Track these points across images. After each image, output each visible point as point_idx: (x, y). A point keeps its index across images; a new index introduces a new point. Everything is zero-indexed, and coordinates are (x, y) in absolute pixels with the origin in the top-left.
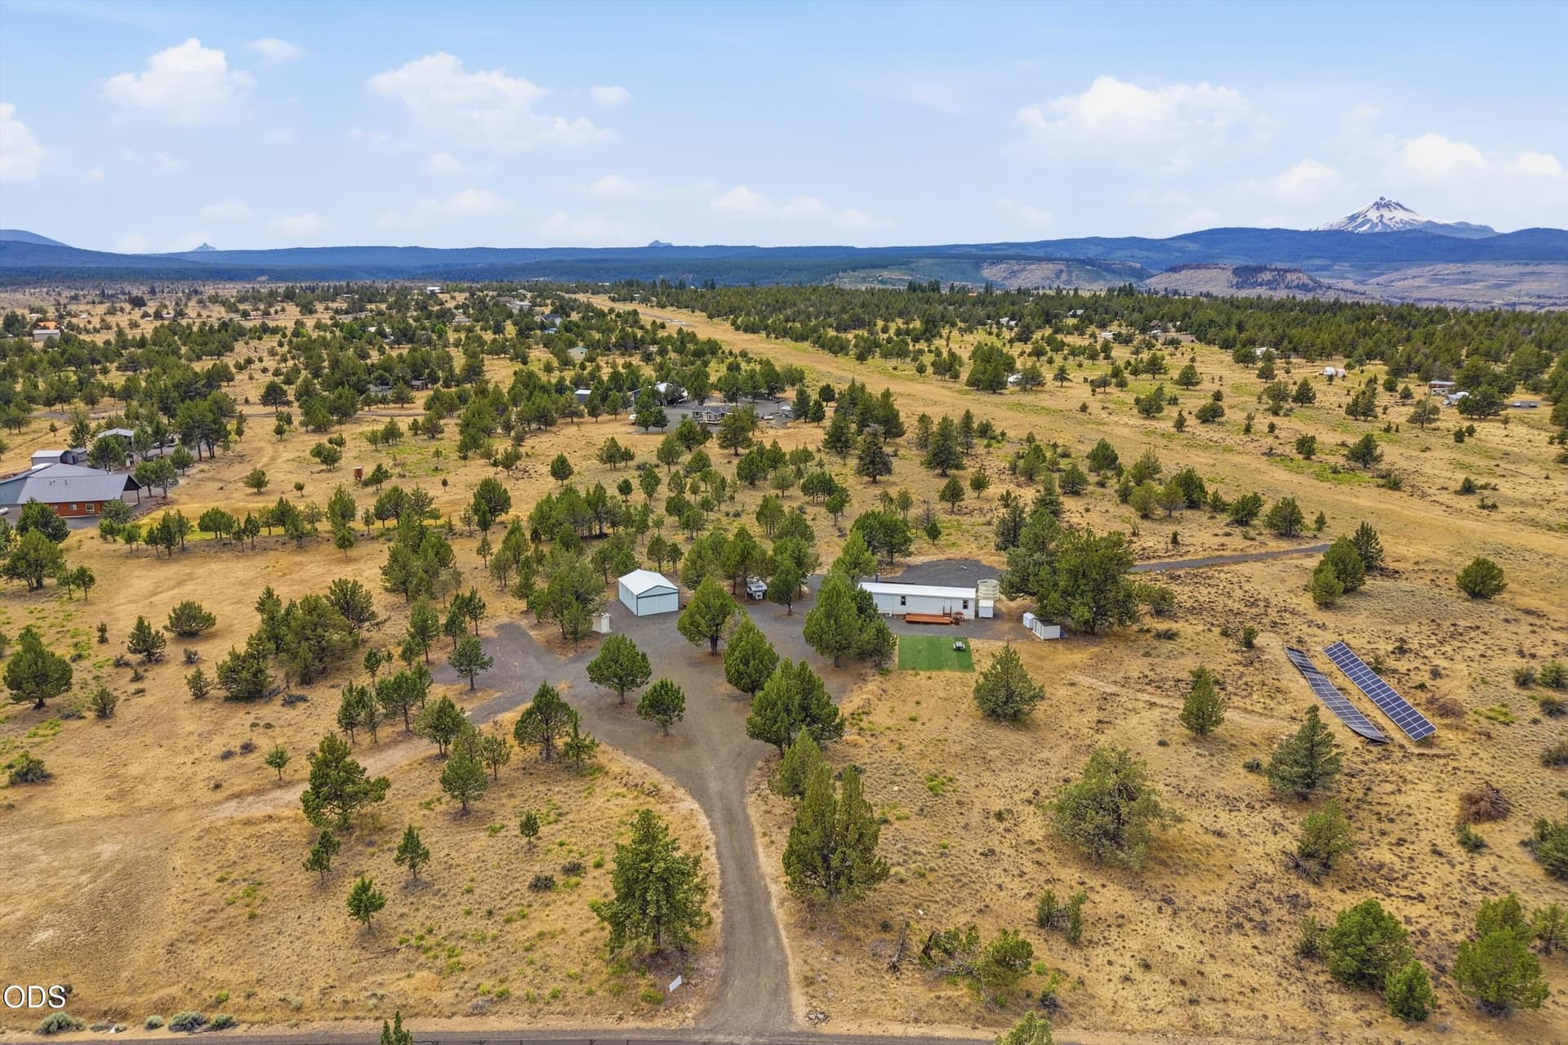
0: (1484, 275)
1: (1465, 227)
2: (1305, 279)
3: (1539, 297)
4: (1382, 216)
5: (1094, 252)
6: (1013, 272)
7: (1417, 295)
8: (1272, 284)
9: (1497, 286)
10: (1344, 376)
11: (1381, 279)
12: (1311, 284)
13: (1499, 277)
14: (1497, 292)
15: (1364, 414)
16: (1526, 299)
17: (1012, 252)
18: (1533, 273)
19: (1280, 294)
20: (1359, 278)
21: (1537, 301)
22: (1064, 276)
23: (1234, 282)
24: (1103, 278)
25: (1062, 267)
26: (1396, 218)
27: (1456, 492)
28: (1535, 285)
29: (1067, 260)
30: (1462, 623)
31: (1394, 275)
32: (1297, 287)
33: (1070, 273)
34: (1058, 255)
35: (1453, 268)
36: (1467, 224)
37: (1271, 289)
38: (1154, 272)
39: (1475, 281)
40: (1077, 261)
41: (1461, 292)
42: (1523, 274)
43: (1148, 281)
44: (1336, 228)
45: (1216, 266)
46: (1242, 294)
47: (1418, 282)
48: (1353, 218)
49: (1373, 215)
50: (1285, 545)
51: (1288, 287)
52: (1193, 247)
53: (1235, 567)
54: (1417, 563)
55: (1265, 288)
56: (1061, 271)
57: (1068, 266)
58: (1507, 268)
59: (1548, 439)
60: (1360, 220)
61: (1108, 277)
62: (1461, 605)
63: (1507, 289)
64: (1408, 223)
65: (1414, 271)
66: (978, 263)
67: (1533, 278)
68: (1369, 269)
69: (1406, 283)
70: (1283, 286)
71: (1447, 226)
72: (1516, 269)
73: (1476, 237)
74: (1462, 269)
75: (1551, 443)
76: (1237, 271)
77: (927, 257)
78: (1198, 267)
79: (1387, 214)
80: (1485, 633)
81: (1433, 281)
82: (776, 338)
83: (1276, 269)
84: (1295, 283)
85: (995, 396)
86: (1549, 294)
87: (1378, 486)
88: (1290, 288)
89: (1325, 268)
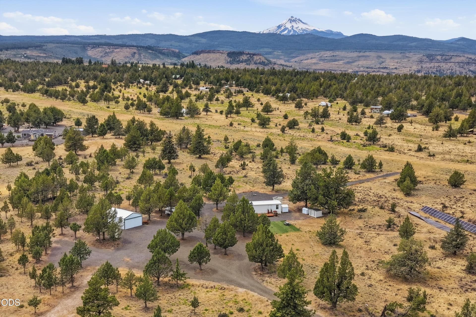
0: (342, 57)
1: (330, 33)
2: (263, 59)
3: (367, 68)
4: (293, 26)
5: (151, 42)
6: (106, 53)
7: (314, 67)
8: (247, 62)
9: (348, 63)
10: (331, 106)
11: (296, 59)
12: (266, 62)
13: (349, 58)
14: (349, 66)
15: (356, 122)
16: (362, 69)
17: (103, 41)
18: (363, 56)
19: (253, 67)
20: (286, 59)
21: (367, 70)
22: (137, 56)
23: (229, 60)
24: (159, 57)
25: (135, 51)
26: (299, 27)
27: (415, 151)
28: (364, 62)
29: (137, 47)
30: (458, 196)
31: (302, 57)
32: (260, 63)
33: (140, 54)
34: (129, 43)
35: (328, 54)
36: (331, 31)
37: (247, 64)
38: (186, 55)
39: (339, 60)
40: (143, 47)
41: (334, 66)
42: (360, 57)
43: (183, 60)
44: (272, 32)
45: (219, 52)
46: (234, 67)
47: (314, 61)
48: (279, 27)
49: (289, 26)
50: (372, 175)
51: (256, 63)
52: (203, 40)
53: (362, 185)
54: (425, 178)
55: (244, 64)
56: (135, 53)
57: (139, 50)
58: (352, 53)
59: (432, 129)
60: (283, 28)
61: (162, 57)
62: (453, 191)
63: (353, 64)
64: (305, 30)
65: (310, 55)
66: (84, 47)
67: (363, 58)
68: (290, 54)
69: (309, 61)
70: (253, 62)
71: (322, 32)
72: (355, 54)
73: (337, 38)
74: (332, 54)
75: (433, 130)
76: (230, 54)
77: (51, 42)
78: (209, 52)
79: (295, 25)
80: (467, 199)
81: (320, 60)
82: (14, 91)
83: (249, 54)
84: (258, 61)
85: (178, 120)
86: (371, 66)
87: (385, 151)
88: (256, 64)
89: (270, 53)
